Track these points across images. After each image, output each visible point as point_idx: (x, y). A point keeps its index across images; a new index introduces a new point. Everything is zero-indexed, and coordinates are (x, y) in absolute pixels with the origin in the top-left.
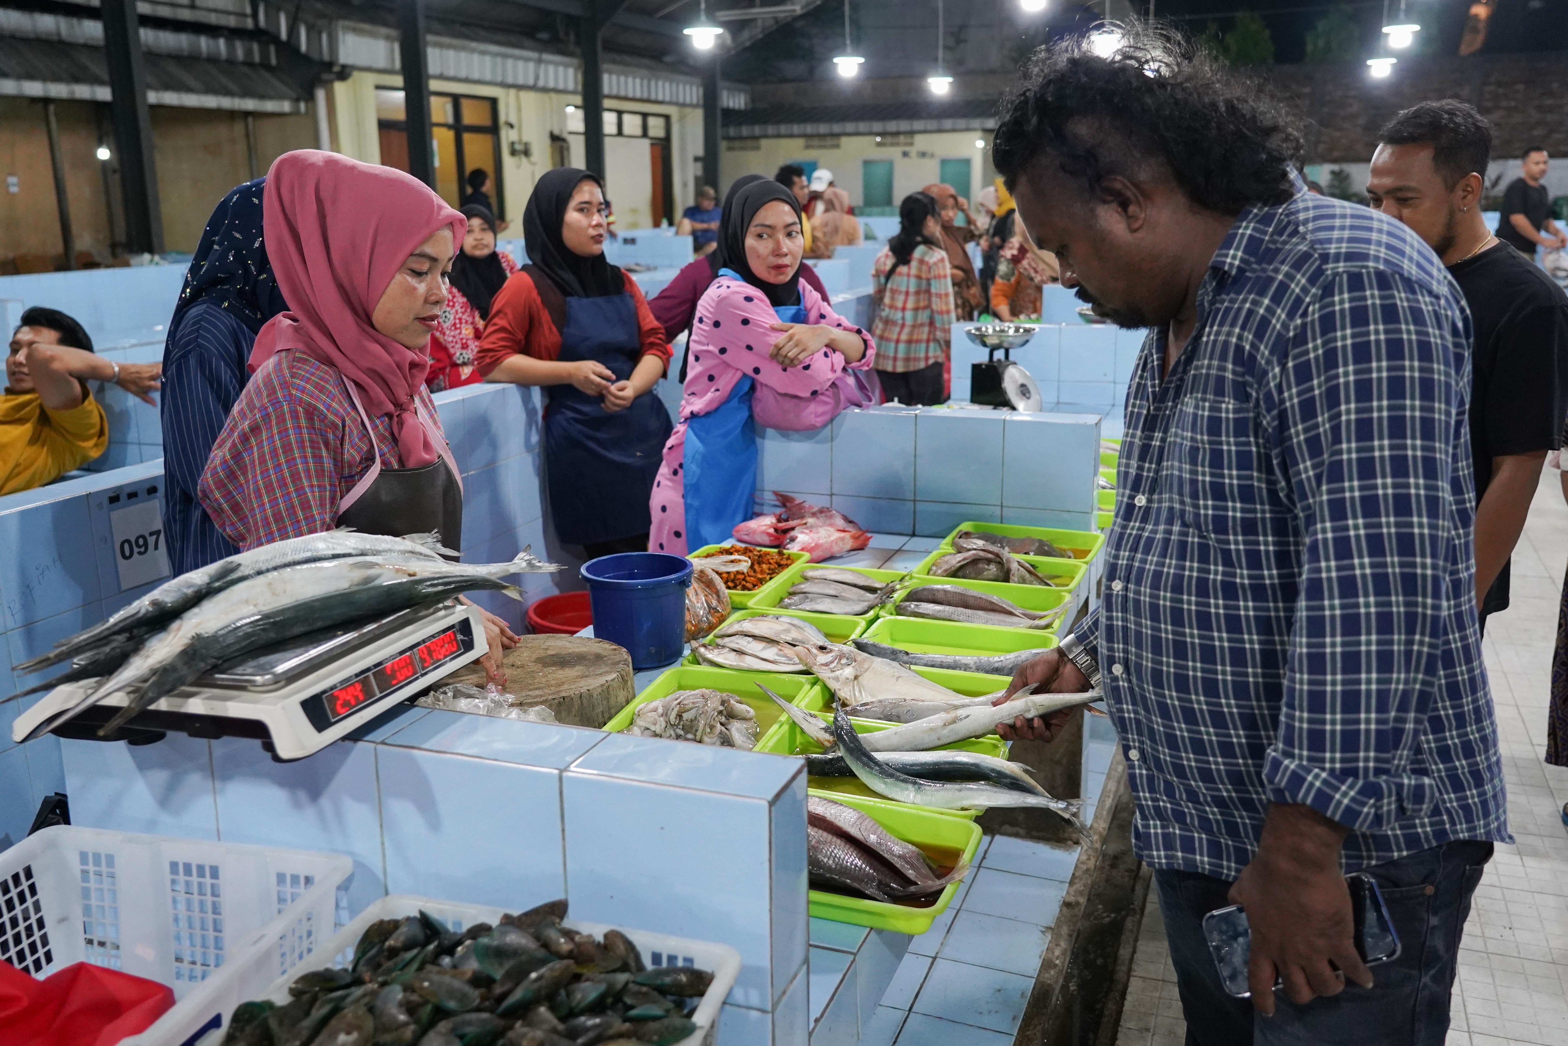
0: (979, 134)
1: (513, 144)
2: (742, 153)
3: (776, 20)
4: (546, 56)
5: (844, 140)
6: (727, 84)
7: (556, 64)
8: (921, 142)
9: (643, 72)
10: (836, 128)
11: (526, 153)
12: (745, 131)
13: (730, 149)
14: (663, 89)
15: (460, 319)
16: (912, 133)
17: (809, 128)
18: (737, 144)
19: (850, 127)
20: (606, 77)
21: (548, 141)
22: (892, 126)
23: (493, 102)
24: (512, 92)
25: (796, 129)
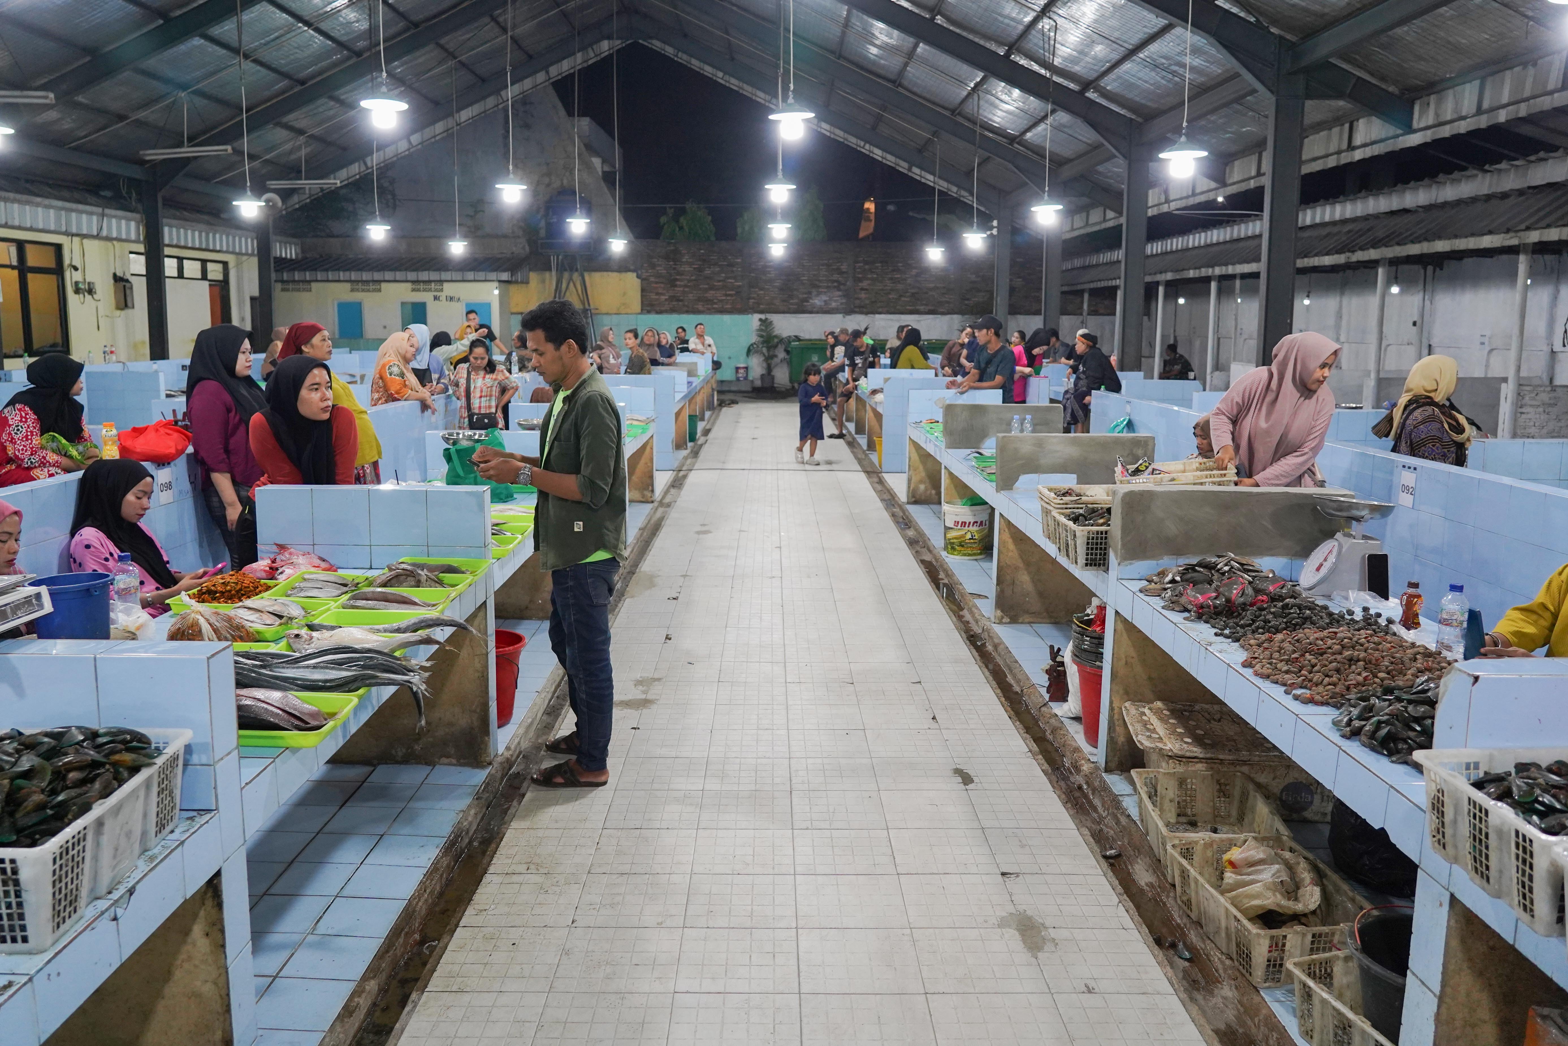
0: (496, 284)
1: (77, 283)
2: (296, 294)
3: (322, 190)
4: (107, 211)
5: (384, 285)
6: (279, 238)
7: (120, 218)
8: (449, 289)
9: (202, 226)
10: (377, 276)
11: (91, 291)
12: (297, 276)
13: (283, 290)
14: (219, 240)
15: (32, 432)
16: (441, 282)
17: (354, 275)
18: (291, 286)
19: (388, 275)
20: (166, 230)
21: (112, 281)
22: (424, 276)
23: (58, 248)
24: (76, 240)
25: (342, 275)
